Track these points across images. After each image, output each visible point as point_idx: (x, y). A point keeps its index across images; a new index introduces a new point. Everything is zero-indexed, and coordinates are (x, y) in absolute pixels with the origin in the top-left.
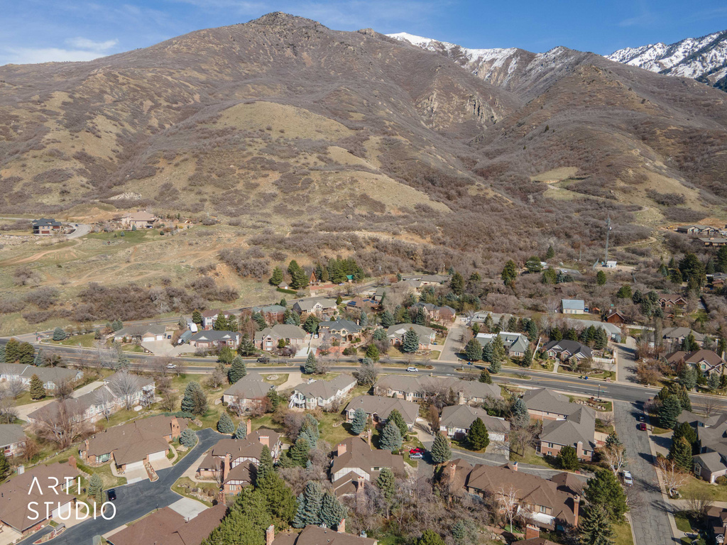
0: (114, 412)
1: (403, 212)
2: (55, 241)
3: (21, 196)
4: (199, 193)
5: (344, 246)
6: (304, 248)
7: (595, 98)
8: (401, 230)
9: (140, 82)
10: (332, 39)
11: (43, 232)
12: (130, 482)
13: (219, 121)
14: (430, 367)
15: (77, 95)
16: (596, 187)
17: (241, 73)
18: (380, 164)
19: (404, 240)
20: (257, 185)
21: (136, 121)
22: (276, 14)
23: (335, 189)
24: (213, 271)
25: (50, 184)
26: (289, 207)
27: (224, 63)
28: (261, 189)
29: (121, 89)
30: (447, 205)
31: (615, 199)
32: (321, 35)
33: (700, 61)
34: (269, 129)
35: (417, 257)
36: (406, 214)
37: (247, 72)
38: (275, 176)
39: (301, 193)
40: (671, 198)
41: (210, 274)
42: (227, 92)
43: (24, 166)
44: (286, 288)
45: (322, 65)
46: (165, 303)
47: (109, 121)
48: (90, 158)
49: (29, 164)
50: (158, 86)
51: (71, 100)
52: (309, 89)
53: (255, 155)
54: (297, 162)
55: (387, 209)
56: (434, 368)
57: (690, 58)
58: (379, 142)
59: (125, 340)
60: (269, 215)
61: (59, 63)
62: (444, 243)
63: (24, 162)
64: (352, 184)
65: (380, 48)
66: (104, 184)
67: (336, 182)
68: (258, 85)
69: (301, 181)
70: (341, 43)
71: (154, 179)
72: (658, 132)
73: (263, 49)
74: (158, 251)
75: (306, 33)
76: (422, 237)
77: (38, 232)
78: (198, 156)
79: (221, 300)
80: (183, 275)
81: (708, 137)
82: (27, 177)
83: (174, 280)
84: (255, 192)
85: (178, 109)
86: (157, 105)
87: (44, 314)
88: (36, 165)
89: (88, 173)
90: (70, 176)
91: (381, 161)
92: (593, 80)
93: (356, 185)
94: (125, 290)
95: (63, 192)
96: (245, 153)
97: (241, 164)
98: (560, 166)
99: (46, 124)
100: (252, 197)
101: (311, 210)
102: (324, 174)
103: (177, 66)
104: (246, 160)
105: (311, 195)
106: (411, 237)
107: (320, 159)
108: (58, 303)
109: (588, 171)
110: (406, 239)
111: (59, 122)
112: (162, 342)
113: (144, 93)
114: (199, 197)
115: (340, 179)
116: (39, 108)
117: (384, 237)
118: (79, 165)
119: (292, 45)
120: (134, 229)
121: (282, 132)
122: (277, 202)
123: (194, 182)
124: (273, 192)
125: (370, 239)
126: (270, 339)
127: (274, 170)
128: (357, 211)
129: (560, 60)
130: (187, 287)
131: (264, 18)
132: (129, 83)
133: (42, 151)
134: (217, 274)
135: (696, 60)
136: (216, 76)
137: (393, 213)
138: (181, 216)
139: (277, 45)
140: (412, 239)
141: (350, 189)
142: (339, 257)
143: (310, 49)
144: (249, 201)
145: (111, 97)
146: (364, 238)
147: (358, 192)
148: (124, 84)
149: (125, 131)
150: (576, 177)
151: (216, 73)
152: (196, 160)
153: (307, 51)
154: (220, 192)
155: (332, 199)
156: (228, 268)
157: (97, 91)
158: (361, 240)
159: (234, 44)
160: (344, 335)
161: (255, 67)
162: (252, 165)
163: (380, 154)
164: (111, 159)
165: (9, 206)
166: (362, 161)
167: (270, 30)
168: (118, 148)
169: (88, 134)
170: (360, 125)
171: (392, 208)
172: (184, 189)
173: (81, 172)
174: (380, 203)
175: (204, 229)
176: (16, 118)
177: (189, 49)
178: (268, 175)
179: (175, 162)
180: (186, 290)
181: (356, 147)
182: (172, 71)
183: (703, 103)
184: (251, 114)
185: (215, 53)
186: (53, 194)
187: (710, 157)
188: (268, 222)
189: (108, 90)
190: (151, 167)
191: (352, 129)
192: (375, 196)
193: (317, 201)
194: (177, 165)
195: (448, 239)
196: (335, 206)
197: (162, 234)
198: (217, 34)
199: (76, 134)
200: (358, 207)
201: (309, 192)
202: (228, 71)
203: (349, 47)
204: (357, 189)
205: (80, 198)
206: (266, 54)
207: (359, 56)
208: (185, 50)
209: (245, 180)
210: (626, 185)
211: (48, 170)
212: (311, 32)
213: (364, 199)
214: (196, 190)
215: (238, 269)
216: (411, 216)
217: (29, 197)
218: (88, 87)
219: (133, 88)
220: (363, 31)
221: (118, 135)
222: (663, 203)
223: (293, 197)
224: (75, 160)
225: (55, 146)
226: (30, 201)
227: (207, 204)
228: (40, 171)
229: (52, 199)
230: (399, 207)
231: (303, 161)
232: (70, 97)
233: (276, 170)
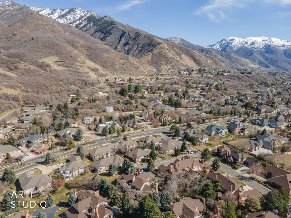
7: (46, 28)
14: (95, 142)
16: (70, 65)
31: (79, 70)
33: (65, 18)
40: (95, 69)
57: (62, 16)
72: (78, 45)
76: (15, 89)
81: (94, 48)
92: (42, 20)
98: (49, 56)
109: (64, 59)
110: (7, 91)
129: (11, 6)
135: (64, 18)
140: (10, 91)
150: (59, 61)
160: (40, 142)
183: (82, 35)
187: (97, 55)
195: (29, 89)
210: (80, 64)
222: (94, 71)
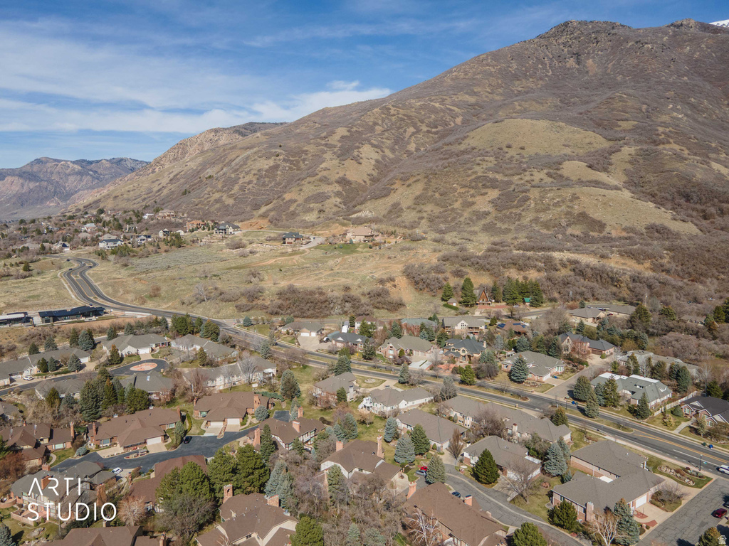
0: (239, 384)
1: (628, 233)
2: (290, 250)
3: (294, 214)
4: (420, 211)
5: (535, 267)
6: (488, 266)
8: (612, 252)
9: (409, 111)
10: (627, 40)
11: (288, 243)
12: (206, 435)
13: (464, 142)
14: (525, 398)
15: (354, 129)
17: (513, 91)
18: (624, 178)
19: (613, 265)
20: (473, 203)
21: (396, 147)
22: (566, 24)
23: (551, 207)
24: (392, 283)
25: (313, 204)
26: (499, 225)
27: (498, 83)
28: (475, 208)
29: (391, 120)
30: (696, 225)
32: (614, 37)
34: (509, 147)
35: (622, 285)
36: (631, 235)
37: (520, 89)
38: (494, 194)
39: (514, 210)
41: (388, 285)
42: (491, 112)
43: (301, 190)
44: (454, 304)
45: (609, 71)
46: (339, 307)
47: (373, 149)
48: (349, 181)
49: (304, 189)
50: (423, 113)
51: (348, 134)
52: (584, 99)
53: (479, 174)
54: (521, 179)
55: (608, 229)
56: (529, 400)
58: (633, 153)
59: (288, 333)
60: (475, 233)
61: (362, 102)
62: (668, 271)
63: (300, 187)
64: (571, 201)
65: (690, 40)
66: (351, 205)
67: (554, 199)
68: (526, 101)
69: (518, 198)
70: (637, 42)
71: (387, 199)
73: (543, 63)
74: (361, 262)
75: (596, 38)
76: (638, 262)
77: (284, 243)
78: (430, 176)
79: (387, 309)
80: (364, 285)
82: (300, 199)
83: (353, 288)
84: (470, 210)
85: (436, 133)
86: (418, 131)
87: (249, 305)
88: (309, 189)
89: (342, 195)
90: (328, 198)
91: (627, 175)
93: (576, 202)
94: (312, 293)
95: (321, 211)
96: (470, 172)
97: (464, 183)
99: (325, 156)
100: (466, 215)
101: (520, 228)
102: (544, 191)
103: (451, 92)
104: (471, 178)
105: (523, 213)
106: (623, 262)
107: (549, 175)
108: (261, 298)
110: (615, 263)
111: (334, 153)
112: (314, 338)
113: (409, 121)
114: (419, 215)
115: (559, 196)
116: (323, 142)
117: (586, 259)
118: (338, 188)
119: (577, 54)
120: (351, 242)
121: (522, 148)
122: (488, 220)
123: (419, 200)
124: (487, 210)
125: (569, 261)
126: (391, 347)
127: (494, 187)
128: (570, 231)
130: (363, 294)
131: (553, 30)
132: (398, 114)
133: (314, 178)
134: (395, 286)
136: (487, 97)
137: (614, 234)
138: (397, 232)
139: (559, 56)
140: (623, 264)
141: (568, 207)
142: (525, 278)
143: (597, 55)
144: (462, 219)
145: (380, 128)
146: (561, 260)
147: (577, 209)
148: (394, 115)
149: (384, 157)
151: (487, 94)
152: (426, 180)
153: (593, 58)
154: (437, 210)
155: (544, 217)
156: (407, 281)
157: (371, 123)
158: (557, 262)
159: (511, 63)
160: (463, 354)
161: (530, 83)
162: (474, 184)
163: (629, 167)
164: (365, 182)
165: (285, 222)
166: (602, 176)
167: (554, 42)
168: (373, 172)
169: (352, 161)
170: (622, 135)
171: (614, 228)
172: (408, 208)
173: (338, 194)
174: (600, 222)
175: (408, 244)
176: (306, 152)
177: (467, 74)
178: (487, 193)
179: (408, 183)
180: (362, 298)
181: (600, 162)
182: (445, 97)
184: (496, 132)
185: (491, 74)
186: (314, 213)
188: (470, 240)
189: (380, 122)
190: (388, 188)
191: (610, 140)
192: (596, 215)
193: (529, 219)
194: (409, 186)
196: (546, 225)
197: (370, 248)
198: (496, 56)
199: (343, 162)
200: (573, 226)
201: (523, 210)
202: (500, 90)
203: (646, 46)
204: (576, 207)
205: (331, 216)
206: (545, 68)
207: (657, 54)
208: (462, 76)
209: (463, 198)
211: (315, 193)
212: (602, 37)
213: (583, 217)
214: (418, 209)
215: (417, 283)
216: (637, 238)
217: (298, 215)
218: (365, 121)
219: (401, 118)
220: (679, 23)
221: (377, 161)
223: (505, 215)
224: (336, 184)
225: (324, 173)
226: (298, 218)
227: (424, 221)
228: (310, 194)
229: (311, 217)
230: (623, 226)
231: (528, 178)
232: (348, 131)
233: (497, 188)
